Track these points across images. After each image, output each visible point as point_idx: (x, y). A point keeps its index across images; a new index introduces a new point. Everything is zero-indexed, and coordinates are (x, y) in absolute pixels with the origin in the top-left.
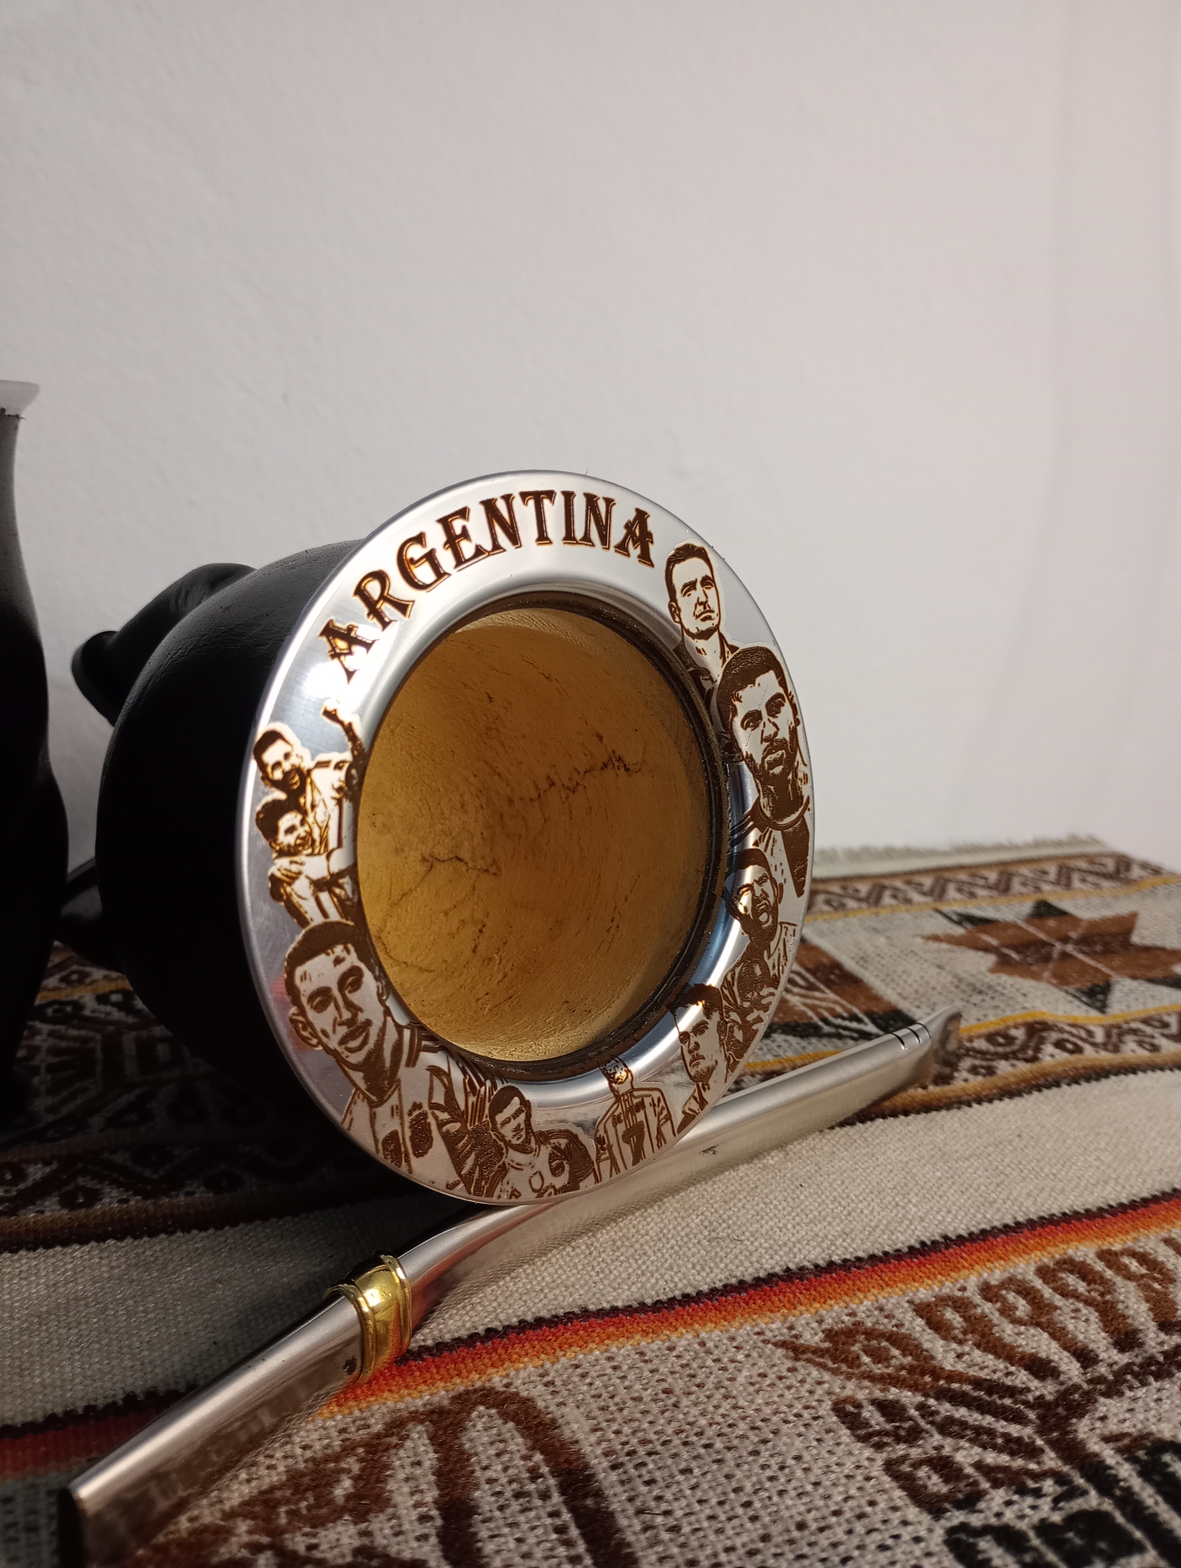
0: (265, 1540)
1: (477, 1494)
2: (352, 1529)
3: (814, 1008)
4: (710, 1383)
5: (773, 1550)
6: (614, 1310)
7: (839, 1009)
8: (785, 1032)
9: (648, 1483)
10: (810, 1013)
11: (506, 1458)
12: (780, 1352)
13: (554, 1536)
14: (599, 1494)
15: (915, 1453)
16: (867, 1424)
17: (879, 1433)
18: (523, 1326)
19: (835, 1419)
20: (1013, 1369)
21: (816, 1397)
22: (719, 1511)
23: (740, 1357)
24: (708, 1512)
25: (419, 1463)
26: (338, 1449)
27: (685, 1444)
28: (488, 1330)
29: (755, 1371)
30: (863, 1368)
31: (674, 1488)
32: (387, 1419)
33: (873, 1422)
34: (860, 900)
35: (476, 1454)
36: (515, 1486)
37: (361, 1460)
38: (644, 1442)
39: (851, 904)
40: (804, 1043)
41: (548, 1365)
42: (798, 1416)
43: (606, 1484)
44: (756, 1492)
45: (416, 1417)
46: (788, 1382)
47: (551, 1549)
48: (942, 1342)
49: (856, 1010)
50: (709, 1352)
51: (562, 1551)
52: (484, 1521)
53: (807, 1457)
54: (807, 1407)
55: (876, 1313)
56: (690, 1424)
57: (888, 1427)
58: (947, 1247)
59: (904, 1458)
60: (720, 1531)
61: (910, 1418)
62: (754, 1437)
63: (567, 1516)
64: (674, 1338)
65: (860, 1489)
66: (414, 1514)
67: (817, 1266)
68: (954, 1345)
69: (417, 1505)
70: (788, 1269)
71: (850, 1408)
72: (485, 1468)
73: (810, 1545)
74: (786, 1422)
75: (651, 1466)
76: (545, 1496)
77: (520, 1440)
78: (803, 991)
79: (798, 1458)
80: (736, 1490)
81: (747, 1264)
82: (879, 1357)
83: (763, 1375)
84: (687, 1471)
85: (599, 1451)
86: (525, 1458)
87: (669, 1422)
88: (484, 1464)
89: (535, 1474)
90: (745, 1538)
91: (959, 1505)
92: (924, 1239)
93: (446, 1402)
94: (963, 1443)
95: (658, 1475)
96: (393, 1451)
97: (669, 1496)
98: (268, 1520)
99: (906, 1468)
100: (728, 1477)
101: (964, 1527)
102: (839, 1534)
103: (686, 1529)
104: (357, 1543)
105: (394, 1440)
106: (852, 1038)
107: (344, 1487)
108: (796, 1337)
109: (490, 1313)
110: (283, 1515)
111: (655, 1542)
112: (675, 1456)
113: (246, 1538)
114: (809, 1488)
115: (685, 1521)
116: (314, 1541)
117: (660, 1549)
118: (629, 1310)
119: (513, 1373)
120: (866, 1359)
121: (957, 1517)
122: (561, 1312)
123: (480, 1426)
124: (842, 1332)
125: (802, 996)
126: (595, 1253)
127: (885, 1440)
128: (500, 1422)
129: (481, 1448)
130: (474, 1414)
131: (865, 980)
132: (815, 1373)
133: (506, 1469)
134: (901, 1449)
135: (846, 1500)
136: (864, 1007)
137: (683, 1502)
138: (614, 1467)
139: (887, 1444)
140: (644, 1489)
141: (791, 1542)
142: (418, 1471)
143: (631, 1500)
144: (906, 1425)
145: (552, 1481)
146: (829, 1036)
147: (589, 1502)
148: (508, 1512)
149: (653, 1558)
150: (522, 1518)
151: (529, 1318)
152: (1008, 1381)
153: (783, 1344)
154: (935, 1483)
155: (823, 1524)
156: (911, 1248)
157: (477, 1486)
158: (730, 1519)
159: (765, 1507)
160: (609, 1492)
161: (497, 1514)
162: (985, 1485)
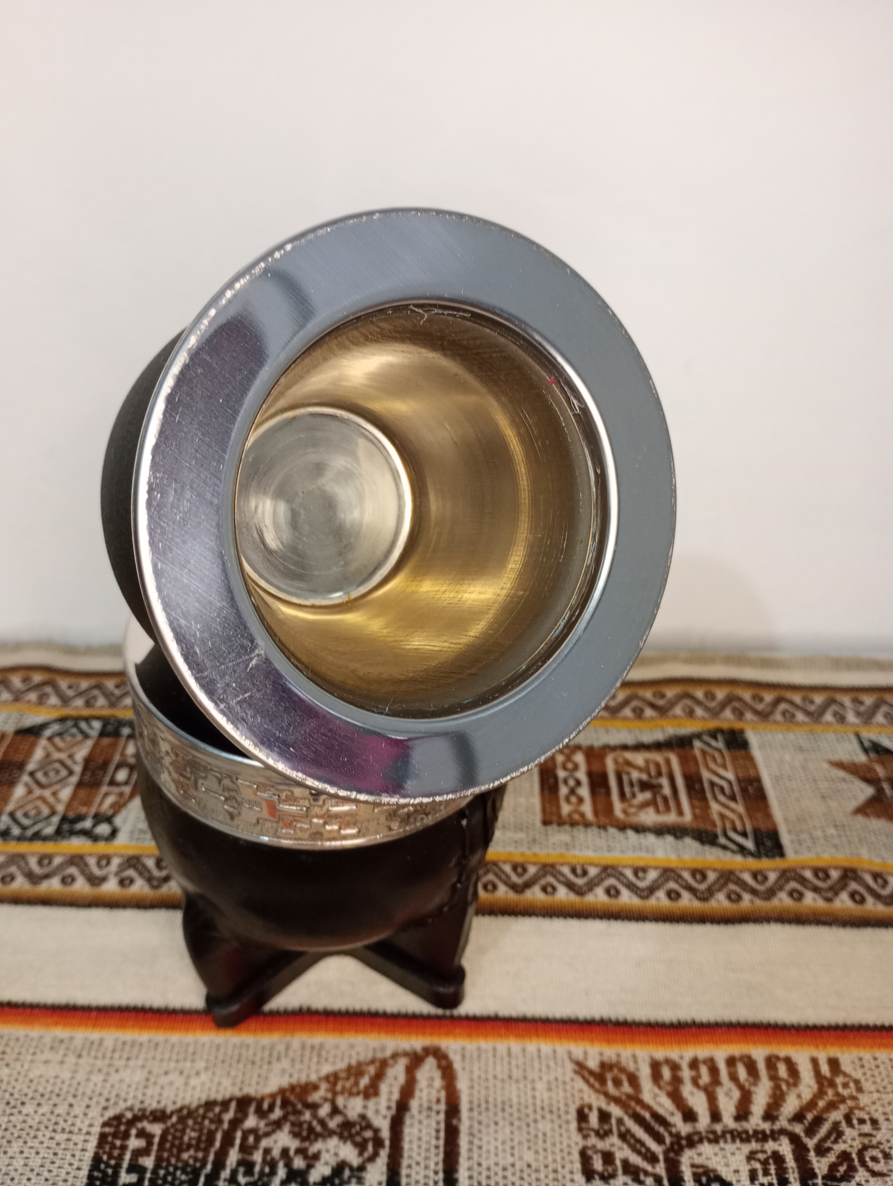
0: (330, 1096)
1: (413, 1102)
2: (361, 1103)
3: (723, 818)
5: (513, 1171)
7: (738, 823)
8: (694, 837)
9: (479, 1122)
10: (718, 822)
11: (430, 1088)
12: (573, 1067)
13: (434, 1133)
14: (459, 1120)
15: (600, 1145)
16: (588, 1123)
17: (590, 1129)
19: (575, 1115)
20: (676, 1111)
21: (573, 1099)
22: (500, 1146)
24: (496, 1145)
25: (397, 1079)
26: (369, 1059)
27: (503, 1109)
30: (605, 1088)
31: (488, 1129)
32: (393, 1050)
33: (591, 1121)
35: (420, 1082)
36: (428, 1104)
37: (376, 1069)
38: (487, 1101)
40: (700, 848)
42: (558, 1109)
43: (463, 1115)
45: (404, 1053)
46: (565, 1087)
47: (430, 1139)
48: (651, 1085)
49: (749, 825)
51: (434, 1141)
52: (410, 1116)
53: (549, 1134)
54: (565, 1104)
55: (632, 1059)
56: (510, 1100)
57: (596, 1126)
59: (592, 1147)
60: (496, 1155)
61: (610, 1124)
63: (442, 1126)
64: (528, 1044)
65: (563, 1158)
66: (386, 1104)
67: (617, 1020)
68: (656, 1089)
69: (388, 1100)
70: (602, 1018)
71: (586, 1110)
73: (528, 1175)
75: (483, 1115)
76: (438, 1113)
77: (440, 1081)
79: (544, 1134)
82: (617, 1084)
84: (497, 1123)
85: (467, 1099)
86: (438, 1091)
88: (420, 1089)
89: (438, 1101)
90: (504, 1161)
91: (602, 1179)
93: (419, 1049)
94: (625, 1146)
95: (484, 1120)
96: (389, 1068)
97: (484, 1131)
98: (334, 1086)
99: (590, 1152)
100: (511, 1132)
102: (542, 1176)
103: (484, 1149)
104: (361, 1111)
105: (392, 1063)
106: (733, 851)
107: (364, 1081)
108: (585, 1059)
110: (340, 1086)
111: (470, 1150)
112: (495, 1113)
113: (323, 1094)
114: (541, 1150)
115: (485, 1145)
116: (346, 1103)
117: (471, 1154)
119: (451, 1044)
120: (610, 1083)
123: (427, 1067)
124: (608, 1064)
125: (721, 804)
127: (591, 1133)
128: (436, 1068)
129: (422, 1080)
130: (427, 1060)
131: (769, 799)
132: (581, 1085)
133: (428, 1094)
134: (595, 1141)
135: (554, 1161)
136: (756, 822)
137: (489, 1137)
138: (470, 1109)
139: (589, 1136)
140: (477, 1124)
141: (522, 1171)
142: (395, 1083)
143: (470, 1127)
144: (606, 1127)
145: (444, 1107)
147: (454, 1122)
148: (421, 1115)
149: (467, 1156)
150: (425, 1120)
152: (669, 1119)
153: (576, 1062)
154: (598, 1164)
155: (537, 1168)
156: (671, 1024)
157: (415, 1097)
158: (503, 1151)
159: (519, 1152)
160: (463, 1120)
161: (417, 1115)
162: (620, 1172)
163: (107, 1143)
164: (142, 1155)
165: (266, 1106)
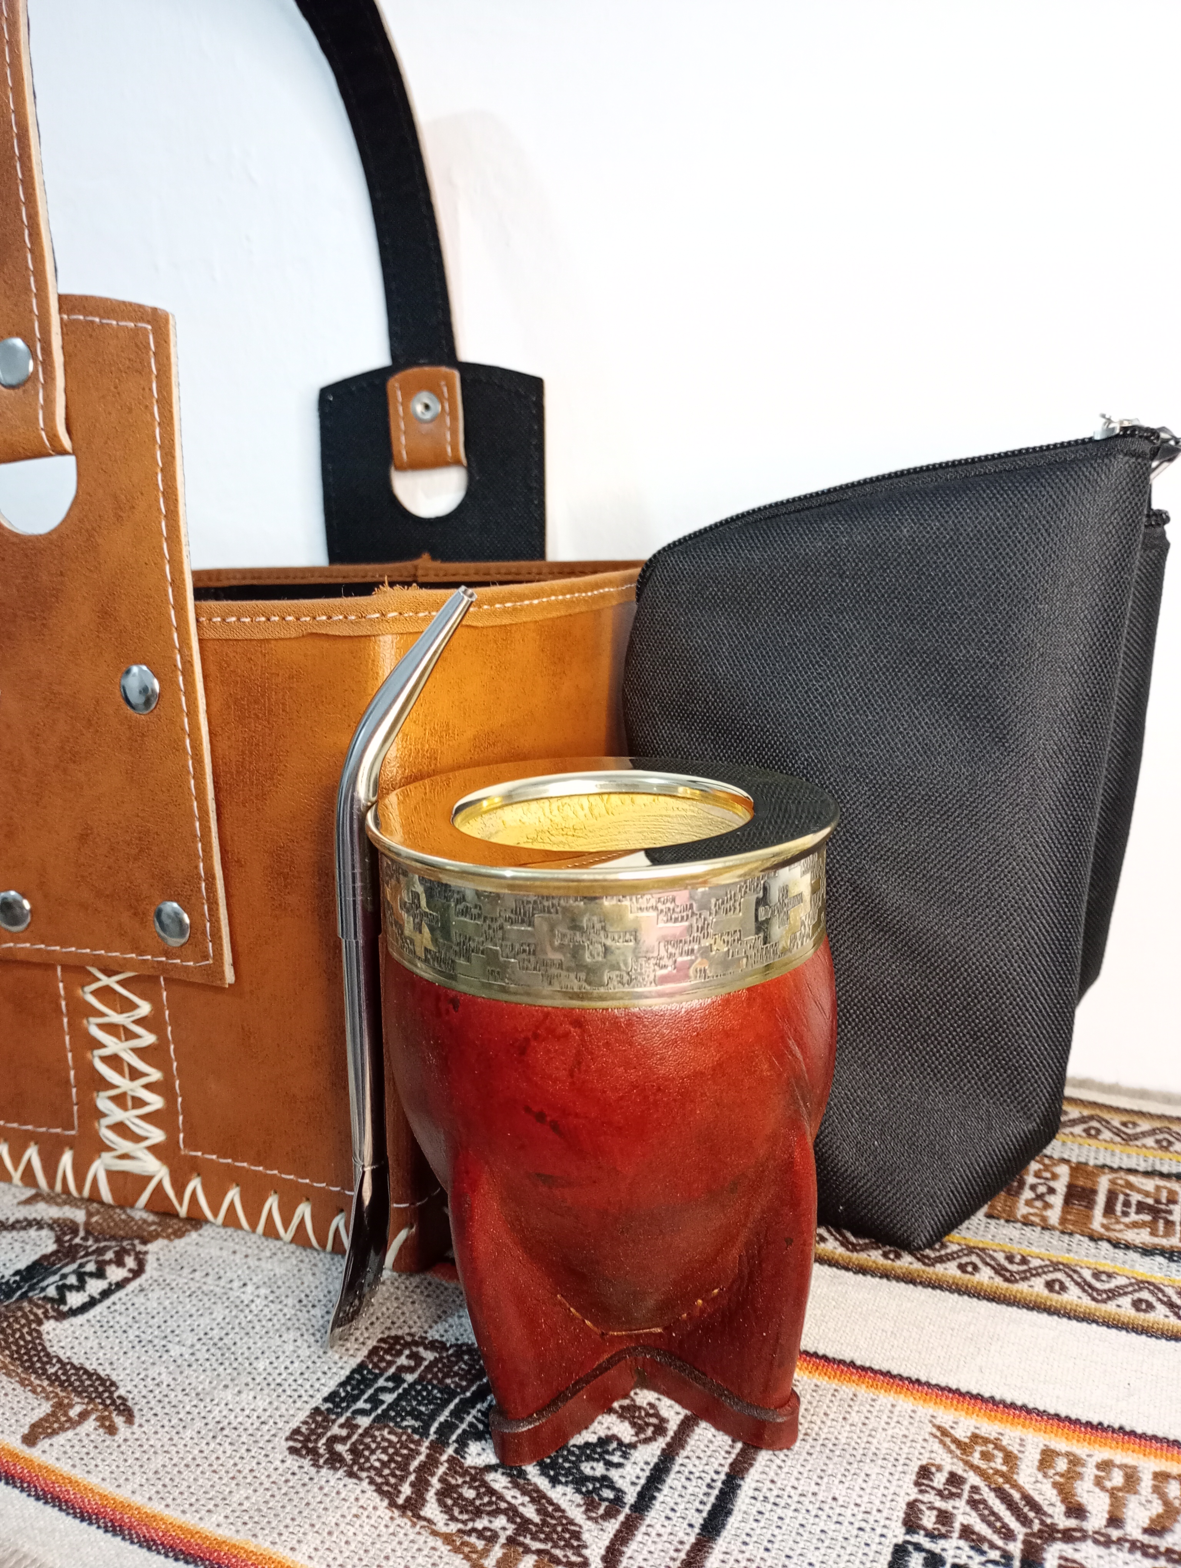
5: (812, 1499)
12: (933, 1430)
15: (939, 1503)
16: (931, 1480)
17: (932, 1487)
19: (916, 1469)
20: (1059, 1504)
21: (920, 1457)
24: (801, 1470)
29: (904, 1432)
30: (969, 1458)
33: (936, 1481)
41: (823, 1383)
44: (830, 1476)
46: (914, 1445)
48: (1035, 1471)
50: (891, 1412)
54: (907, 1459)
55: (1018, 1441)
57: (942, 1486)
59: (928, 1503)
60: (798, 1479)
61: (961, 1489)
65: (883, 1502)
67: (1013, 1404)
68: (1040, 1475)
70: (993, 1397)
71: (933, 1470)
73: (831, 1508)
74: (885, 1459)
80: (823, 1471)
82: (987, 1458)
83: (905, 1436)
90: (805, 1488)
91: (928, 1536)
94: (973, 1513)
99: (922, 1507)
101: (916, 1544)
102: (848, 1513)
108: (952, 1428)
114: (857, 1488)
120: (977, 1455)
121: (920, 1538)
124: (982, 1438)
127: (931, 1490)
132: (937, 1447)
134: (933, 1498)
135: (869, 1502)
139: (927, 1492)
141: (823, 1502)
144: (954, 1491)
149: (760, 1470)
152: (1046, 1508)
153: (939, 1427)
154: (929, 1520)
155: (845, 1505)
156: (1089, 1422)
159: (827, 1483)
162: (956, 1535)
163: (378, 1355)
164: (407, 1372)
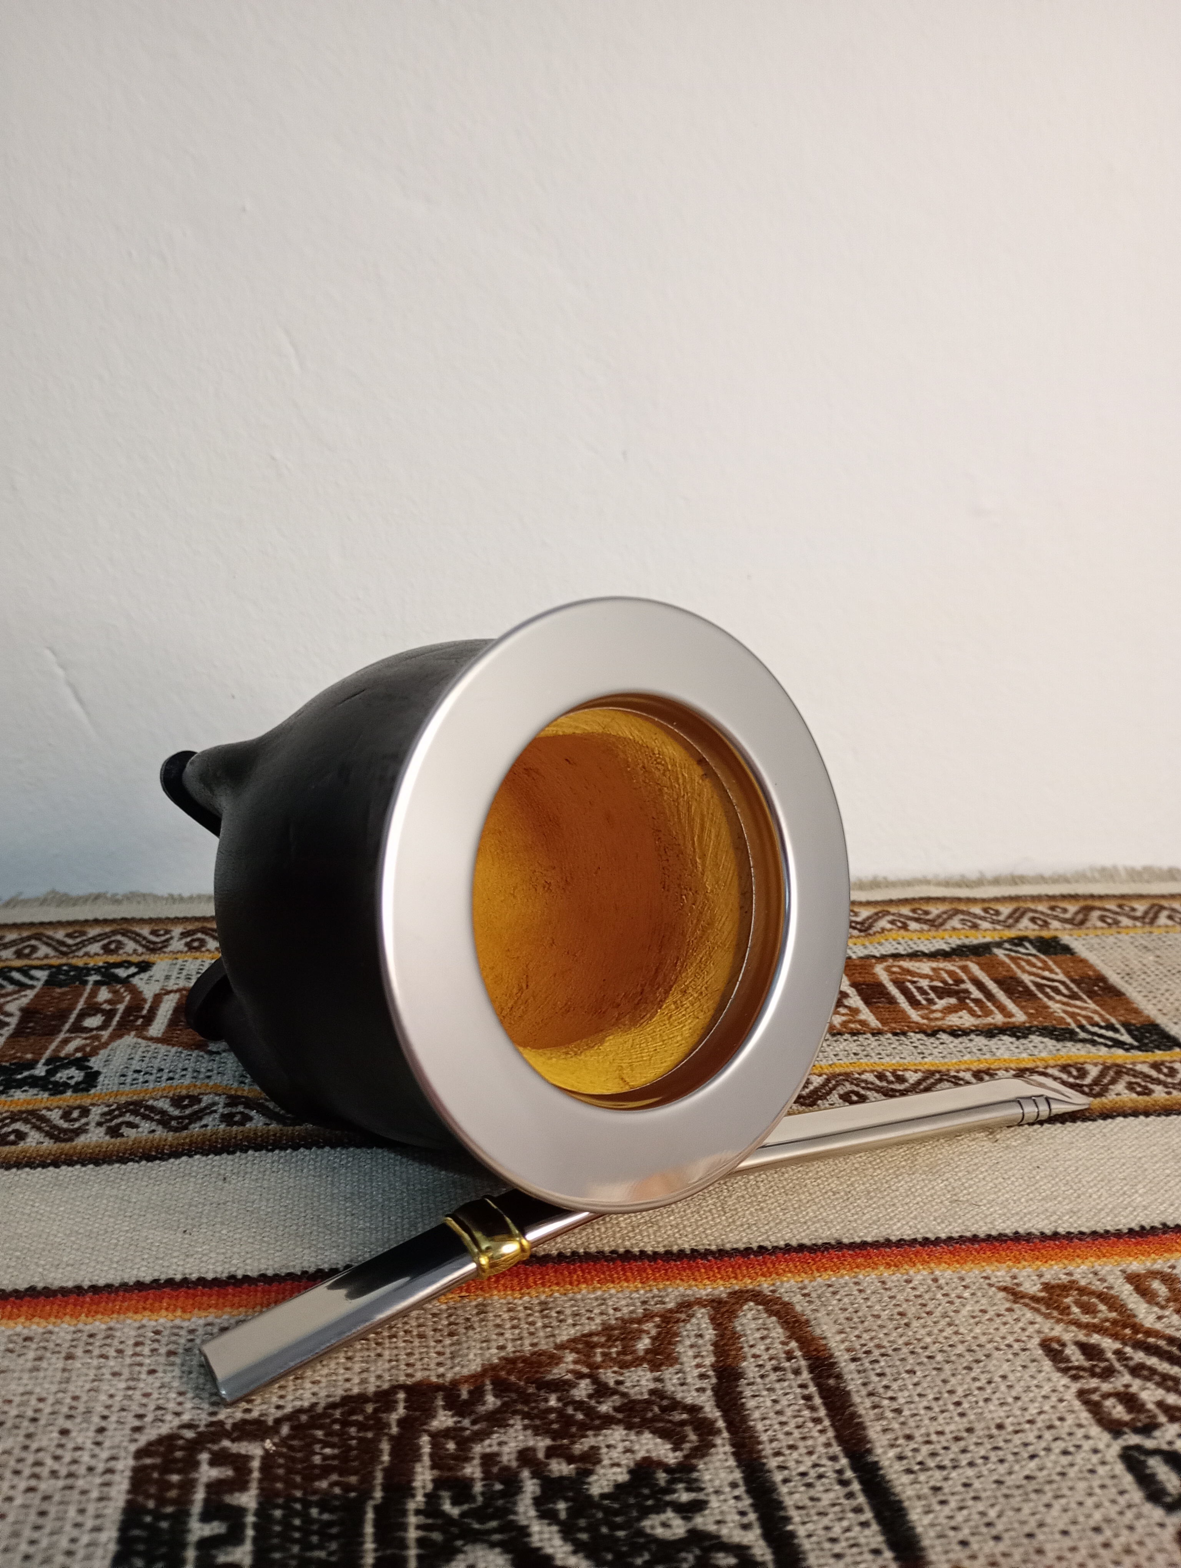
0: (585, 1370)
1: (744, 1364)
2: (649, 1375)
3: (1073, 1015)
4: (938, 1312)
5: (975, 1440)
6: (864, 1245)
7: (1097, 1018)
8: (1042, 1035)
9: (879, 1375)
10: (1069, 1020)
11: (768, 1341)
12: (1002, 1294)
13: (802, 1402)
14: (839, 1377)
15: (1106, 1387)
16: (1068, 1360)
17: (1078, 1368)
18: (788, 1249)
19: (1040, 1352)
21: (1027, 1333)
22: (934, 1404)
23: (966, 1294)
24: (925, 1404)
25: (701, 1336)
26: (641, 1315)
27: (912, 1353)
28: (760, 1247)
29: (978, 1307)
30: (1072, 1317)
31: (900, 1382)
32: (679, 1300)
33: (1073, 1358)
34: (1135, 918)
35: (745, 1335)
36: (773, 1362)
37: (658, 1326)
38: (879, 1346)
39: (1125, 921)
40: (1059, 1045)
41: (806, 1282)
42: (1009, 1346)
43: (845, 1370)
44: (966, 1396)
45: (700, 1302)
46: (1004, 1319)
47: (799, 1411)
48: (1146, 1305)
49: (1113, 1020)
50: (940, 1288)
51: (806, 1413)
52: (749, 1384)
53: (1011, 1377)
54: (1017, 1341)
55: (1091, 1276)
56: (919, 1340)
57: (1087, 1364)
58: (1164, 1233)
59: (1095, 1390)
60: (933, 1419)
61: (1107, 1360)
62: (969, 1357)
63: (812, 1389)
64: (911, 1272)
65: (1053, 1407)
66: (696, 1372)
67: (1042, 1233)
68: (1156, 1309)
69: (698, 1366)
70: (1017, 1233)
71: (1055, 1346)
72: (752, 1346)
73: (1006, 1441)
74: (997, 1349)
75: (882, 1364)
76: (797, 1372)
77: (780, 1330)
78: (1065, 1000)
79: (1004, 1377)
80: (951, 1392)
81: (981, 1223)
82: (1087, 1309)
83: (984, 1311)
84: (912, 1372)
85: (842, 1347)
86: (783, 1343)
87: (901, 1336)
88: (751, 1343)
89: (790, 1356)
90: (952, 1427)
91: (1137, 1431)
92: (1144, 1223)
93: (724, 1295)
94: (1149, 1385)
95: (888, 1371)
96: (682, 1324)
97: (895, 1386)
98: (588, 1356)
99: (1095, 1397)
100: (945, 1381)
101: (1138, 1448)
102: (1031, 1437)
103: (906, 1413)
104: (652, 1386)
105: (683, 1316)
106: (1106, 1045)
107: (643, 1344)
108: (1017, 1285)
109: (763, 1234)
110: (598, 1355)
111: (881, 1417)
112: (903, 1360)
113: (571, 1367)
114: (1010, 1400)
115: (906, 1407)
116: (621, 1378)
117: (885, 1423)
118: (876, 1245)
119: (778, 1283)
120: (1075, 1309)
121: (1134, 1439)
122: (820, 1242)
123: (749, 1316)
124: (1058, 1286)
125: (1064, 1004)
126: (851, 1199)
127: (1081, 1373)
128: (765, 1315)
129: (749, 1332)
130: (745, 1307)
131: (1128, 994)
132: (1029, 1315)
133: (767, 1349)
134: (1094, 1383)
135: (1040, 1413)
136: (1122, 1018)
137: (906, 1394)
138: (854, 1360)
139: (1082, 1377)
140: (876, 1379)
141: (991, 1437)
142: (700, 1342)
143: (865, 1384)
144: (1103, 1365)
145: (803, 1363)
146: (1083, 1041)
147: (831, 1382)
148: (767, 1380)
149: (879, 1428)
150: (777, 1386)
151: (794, 1243)
153: (1005, 1289)
154: (1119, 1411)
155: (1018, 1428)
156: (1131, 1230)
157: (744, 1359)
158: (942, 1412)
159: (972, 1408)
160: (847, 1377)
161: (759, 1380)
163: (150, 1481)
164: (231, 1491)
165: (465, 1395)
